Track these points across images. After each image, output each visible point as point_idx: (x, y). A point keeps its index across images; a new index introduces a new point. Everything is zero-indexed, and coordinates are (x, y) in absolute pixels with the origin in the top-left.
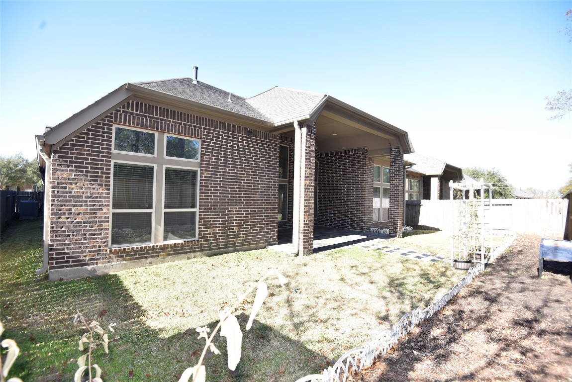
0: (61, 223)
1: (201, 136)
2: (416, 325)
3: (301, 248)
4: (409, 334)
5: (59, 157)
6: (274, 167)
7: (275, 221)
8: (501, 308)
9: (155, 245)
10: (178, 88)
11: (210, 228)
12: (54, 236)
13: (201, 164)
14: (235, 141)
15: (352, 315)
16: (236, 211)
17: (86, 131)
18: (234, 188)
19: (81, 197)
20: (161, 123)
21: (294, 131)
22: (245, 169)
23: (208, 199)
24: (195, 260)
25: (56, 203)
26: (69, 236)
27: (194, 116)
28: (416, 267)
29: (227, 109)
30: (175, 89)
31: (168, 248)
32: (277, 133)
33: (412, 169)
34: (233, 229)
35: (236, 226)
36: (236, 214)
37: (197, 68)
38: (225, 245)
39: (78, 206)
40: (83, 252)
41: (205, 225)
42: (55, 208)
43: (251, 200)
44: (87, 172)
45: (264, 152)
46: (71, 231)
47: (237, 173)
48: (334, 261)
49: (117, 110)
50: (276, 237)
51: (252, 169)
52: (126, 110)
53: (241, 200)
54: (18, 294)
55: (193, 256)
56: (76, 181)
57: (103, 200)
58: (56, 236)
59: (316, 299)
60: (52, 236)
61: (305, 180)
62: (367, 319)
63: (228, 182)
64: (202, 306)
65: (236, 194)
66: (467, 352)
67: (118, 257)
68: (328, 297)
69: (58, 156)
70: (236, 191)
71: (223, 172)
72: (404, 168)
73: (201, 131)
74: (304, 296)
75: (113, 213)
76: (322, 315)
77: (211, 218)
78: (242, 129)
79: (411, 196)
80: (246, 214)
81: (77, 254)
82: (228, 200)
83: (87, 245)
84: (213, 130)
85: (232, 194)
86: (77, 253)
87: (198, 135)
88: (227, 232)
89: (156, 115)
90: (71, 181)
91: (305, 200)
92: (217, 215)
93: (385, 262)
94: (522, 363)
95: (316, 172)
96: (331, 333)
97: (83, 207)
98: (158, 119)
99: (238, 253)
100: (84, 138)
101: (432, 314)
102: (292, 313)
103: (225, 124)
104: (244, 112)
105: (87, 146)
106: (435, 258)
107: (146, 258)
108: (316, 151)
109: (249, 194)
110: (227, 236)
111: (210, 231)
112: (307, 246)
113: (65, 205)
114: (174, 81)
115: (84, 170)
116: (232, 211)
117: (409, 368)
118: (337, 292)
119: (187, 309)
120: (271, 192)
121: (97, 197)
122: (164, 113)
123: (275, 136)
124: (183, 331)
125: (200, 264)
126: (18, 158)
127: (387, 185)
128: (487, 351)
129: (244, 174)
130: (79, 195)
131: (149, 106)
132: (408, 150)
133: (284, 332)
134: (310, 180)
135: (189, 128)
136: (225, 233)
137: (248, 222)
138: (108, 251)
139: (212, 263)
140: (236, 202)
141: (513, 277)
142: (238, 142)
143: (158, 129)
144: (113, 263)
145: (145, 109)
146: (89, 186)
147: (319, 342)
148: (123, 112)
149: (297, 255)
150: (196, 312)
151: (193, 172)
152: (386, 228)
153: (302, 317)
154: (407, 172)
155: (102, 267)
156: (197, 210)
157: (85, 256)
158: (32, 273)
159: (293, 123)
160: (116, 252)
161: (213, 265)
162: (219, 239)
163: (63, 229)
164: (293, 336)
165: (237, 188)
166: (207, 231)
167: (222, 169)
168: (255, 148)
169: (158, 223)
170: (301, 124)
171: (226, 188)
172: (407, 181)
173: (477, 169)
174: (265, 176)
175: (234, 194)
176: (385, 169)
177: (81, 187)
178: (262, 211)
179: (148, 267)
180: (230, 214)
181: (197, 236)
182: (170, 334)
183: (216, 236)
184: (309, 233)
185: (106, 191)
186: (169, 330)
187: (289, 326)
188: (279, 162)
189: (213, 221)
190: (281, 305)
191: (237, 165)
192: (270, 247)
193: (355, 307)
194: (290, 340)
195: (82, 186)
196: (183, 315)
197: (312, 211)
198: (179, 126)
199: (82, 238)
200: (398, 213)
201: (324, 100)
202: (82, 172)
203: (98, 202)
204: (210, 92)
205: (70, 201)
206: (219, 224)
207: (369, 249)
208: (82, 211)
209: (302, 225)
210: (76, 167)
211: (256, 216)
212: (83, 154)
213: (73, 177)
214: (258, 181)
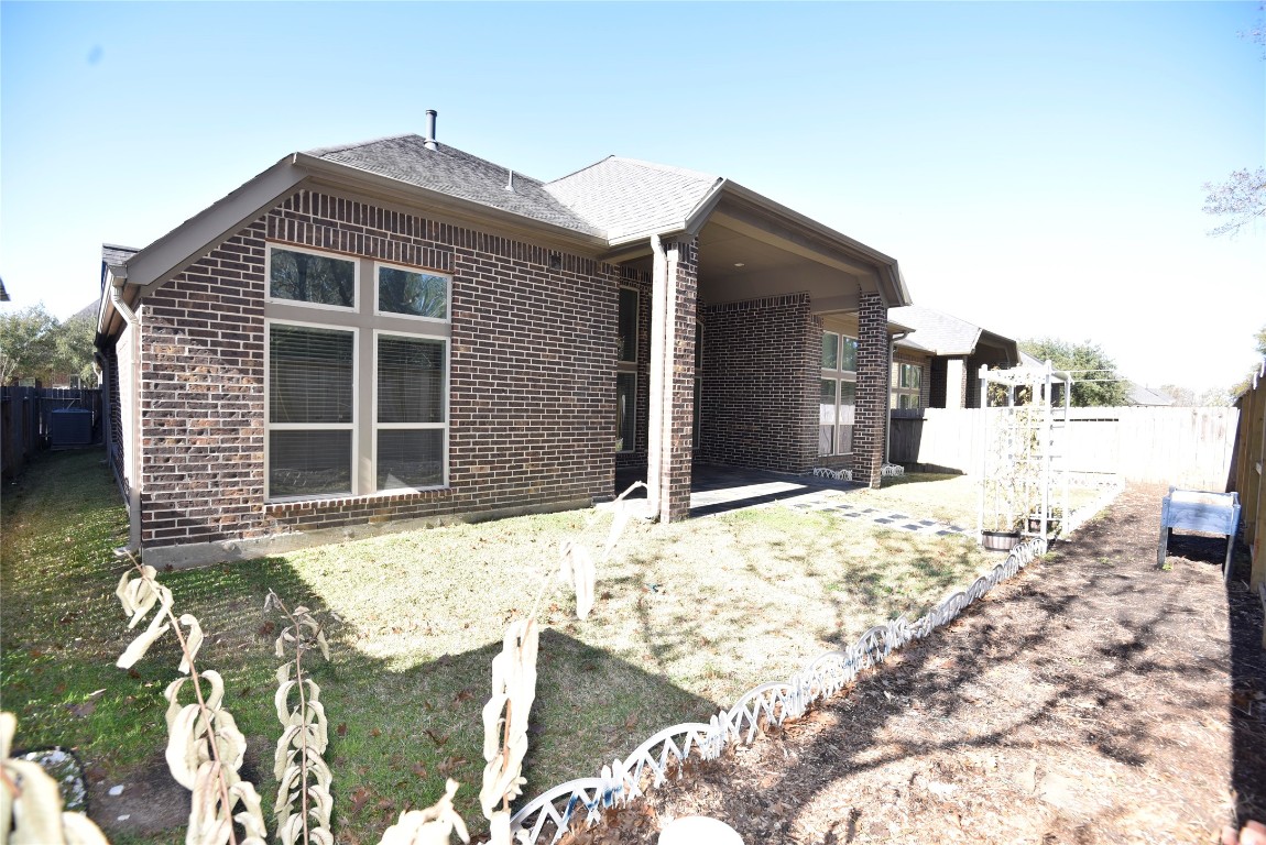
0: (164, 450)
1: (452, 268)
2: (894, 649)
3: (666, 507)
4: (878, 664)
5: (155, 311)
6: (609, 334)
7: (609, 450)
8: (1068, 622)
9: (360, 498)
10: (398, 159)
11: (473, 463)
12: (152, 479)
13: (453, 327)
14: (525, 279)
15: (768, 633)
16: (527, 429)
17: (209, 257)
18: (522, 380)
19: (205, 396)
20: (368, 239)
21: (651, 257)
22: (545, 338)
23: (469, 403)
24: (443, 529)
25: (153, 409)
26: (182, 477)
27: (436, 224)
28: (905, 546)
29: (506, 209)
30: (393, 163)
31: (386, 504)
32: (613, 262)
33: (908, 341)
34: (521, 467)
35: (527, 460)
36: (526, 436)
37: (434, 114)
38: (505, 499)
39: (199, 417)
40: (211, 512)
41: (463, 458)
42: (152, 420)
43: (560, 406)
44: (214, 344)
45: (586, 303)
46: (185, 468)
47: (528, 349)
48: (733, 533)
49: (273, 212)
50: (612, 485)
51: (560, 340)
52: (292, 211)
53: (538, 405)
54: (83, 596)
55: (439, 522)
56: (192, 363)
57: (251, 403)
58: (156, 479)
59: (695, 604)
60: (147, 479)
61: (675, 362)
62: (798, 639)
63: (511, 366)
64: (467, 616)
65: (528, 392)
66: (991, 698)
67: (284, 521)
68: (721, 599)
69: (154, 309)
70: (527, 386)
71: (500, 346)
72: (889, 339)
73: (452, 256)
74: (671, 598)
75: (271, 431)
76: (709, 632)
77: (475, 443)
78: (540, 253)
79: (903, 399)
80: (548, 435)
81: (199, 515)
82: (511, 404)
83: (220, 497)
84: (478, 255)
85: (518, 392)
86: (199, 513)
87: (445, 265)
88: (510, 474)
89: (357, 221)
90: (182, 363)
91: (674, 406)
92: (487, 437)
93: (840, 537)
94: (1095, 717)
95: (697, 347)
96: (726, 664)
97: (209, 419)
98: (361, 230)
99: (532, 517)
100: (206, 271)
101: (928, 631)
102: (647, 629)
103: (503, 240)
104: (542, 215)
105: (213, 289)
106: (946, 528)
107: (342, 524)
108: (698, 301)
109: (554, 393)
110: (510, 480)
111: (474, 469)
112: (678, 503)
113: (171, 414)
114: (387, 144)
115: (209, 339)
116: (518, 429)
117: (874, 721)
118: (740, 591)
119: (436, 621)
120: (601, 390)
121: (237, 397)
122: (372, 218)
123: (608, 268)
124: (433, 659)
125: (453, 539)
126: (33, 315)
127: (851, 376)
128: (1029, 696)
129: (544, 350)
130: (200, 392)
131: (341, 201)
132: (897, 299)
133: (633, 661)
134: (684, 363)
135: (425, 250)
136: (504, 474)
137: (554, 453)
138: (264, 511)
139: (480, 535)
140: (527, 411)
141: (1107, 567)
142: (531, 280)
143: (360, 251)
144: (275, 535)
145: (333, 209)
146: (220, 374)
147: (702, 678)
148: (287, 214)
149: (657, 520)
150: (455, 627)
151: (435, 345)
152: (847, 468)
153: (668, 635)
154: (895, 347)
155: (254, 544)
156: (445, 426)
157: (217, 520)
158: (105, 556)
159: (649, 239)
160: (280, 513)
161: (481, 540)
162: (492, 488)
163: (170, 463)
164: (652, 667)
165: (528, 380)
166: (468, 470)
167: (498, 339)
168: (567, 293)
169: (365, 452)
170: (668, 241)
171: (505, 379)
172: (895, 367)
173: (1053, 341)
174: (588, 355)
175: (522, 392)
176: (849, 340)
177: (204, 377)
178: (582, 429)
179: (346, 544)
180: (516, 436)
181: (446, 480)
182: (409, 664)
183: (486, 482)
184: (682, 474)
185: (256, 385)
186: (406, 657)
187: (643, 650)
188: (619, 325)
189: (480, 450)
190: (626, 614)
191: (530, 330)
192: (600, 506)
193: (775, 618)
194: (646, 674)
195: (205, 373)
196: (430, 633)
197: (688, 430)
198: (405, 246)
199: (209, 482)
200: (873, 435)
201: (716, 188)
202: (204, 343)
203: (239, 407)
204: (466, 169)
205: (182, 405)
206: (493, 456)
207: (807, 510)
208: (206, 427)
209: (667, 458)
210: (191, 333)
211: (568, 441)
212: (205, 306)
213: (186, 354)
214: (574, 365)
